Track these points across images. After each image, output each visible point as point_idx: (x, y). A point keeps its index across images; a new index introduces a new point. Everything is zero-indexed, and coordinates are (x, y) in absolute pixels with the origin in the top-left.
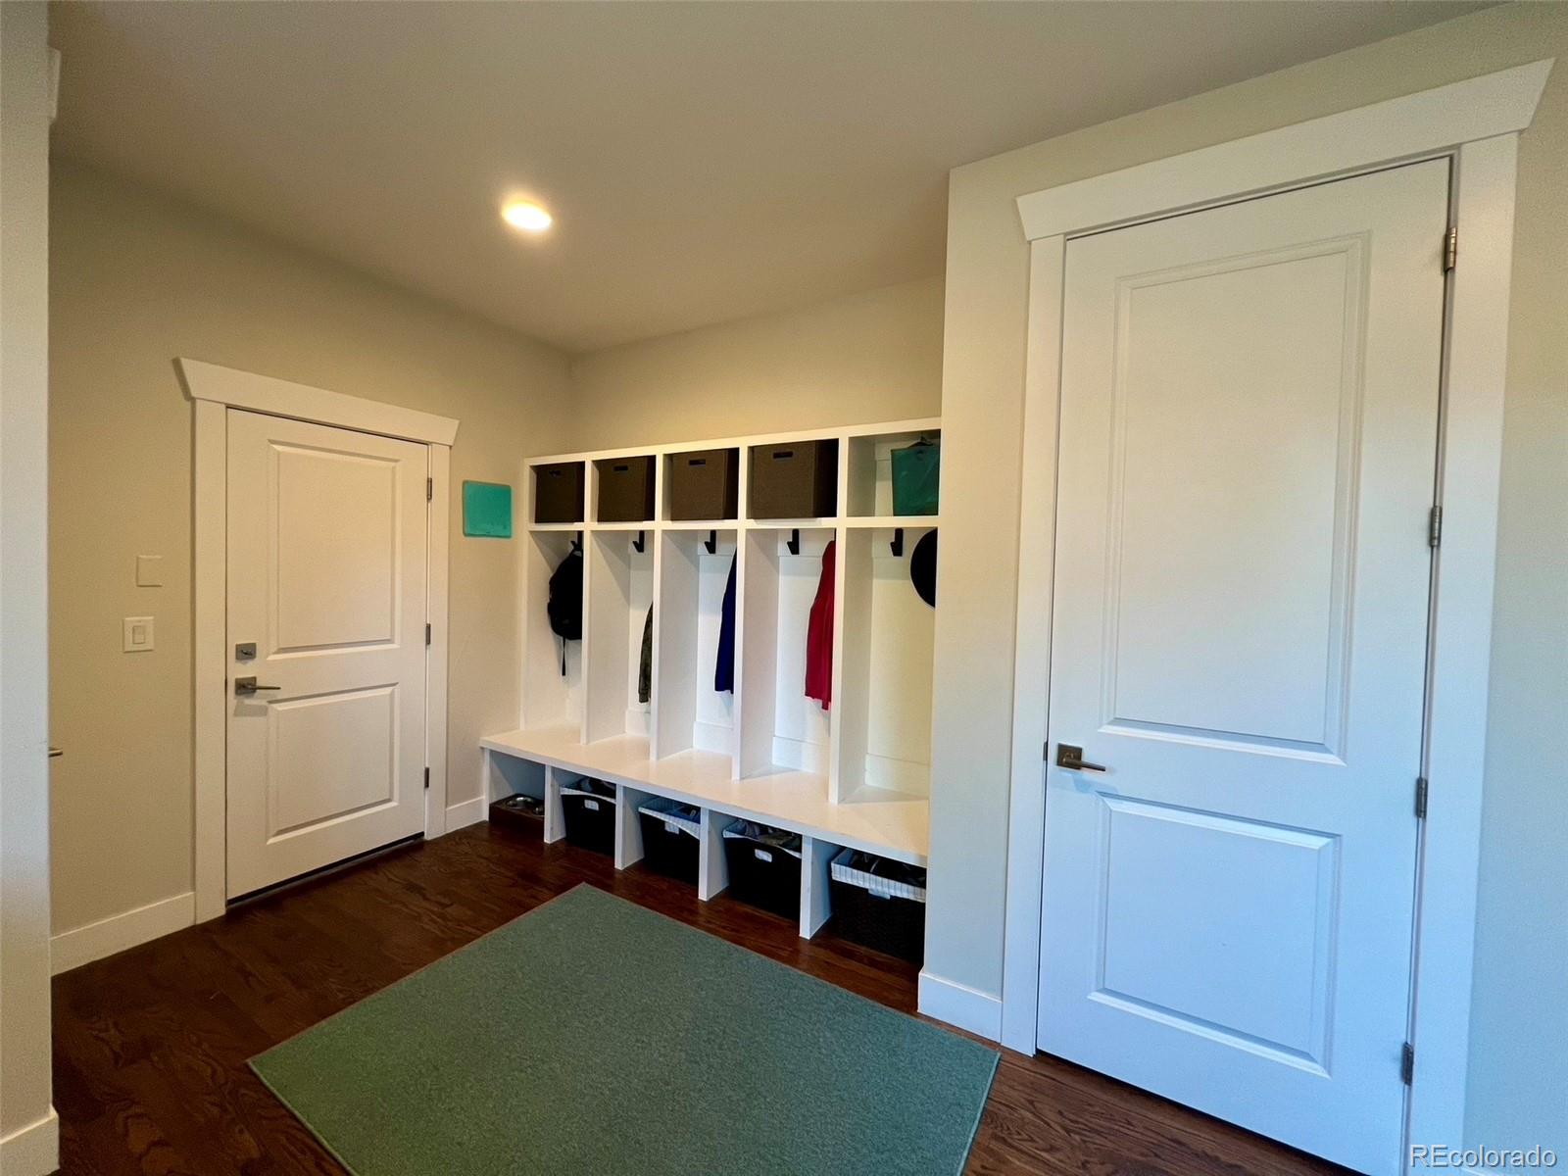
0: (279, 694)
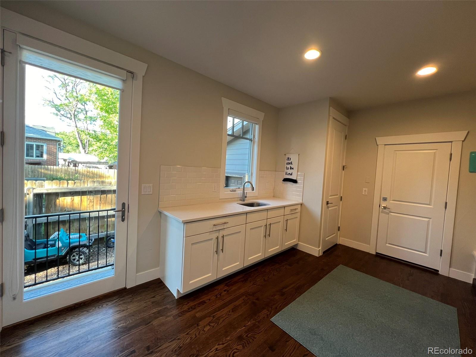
0: (393, 211)
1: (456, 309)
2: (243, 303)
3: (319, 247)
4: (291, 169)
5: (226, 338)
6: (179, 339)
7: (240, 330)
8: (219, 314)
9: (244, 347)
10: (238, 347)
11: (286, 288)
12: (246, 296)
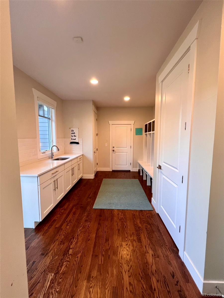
0: (116, 152)
1: (138, 179)
2: (76, 209)
3: (93, 174)
4: (74, 136)
5: (80, 224)
6: (57, 240)
7: (84, 218)
8: (68, 219)
9: (90, 222)
10: (88, 223)
11: (90, 195)
12: (75, 206)
